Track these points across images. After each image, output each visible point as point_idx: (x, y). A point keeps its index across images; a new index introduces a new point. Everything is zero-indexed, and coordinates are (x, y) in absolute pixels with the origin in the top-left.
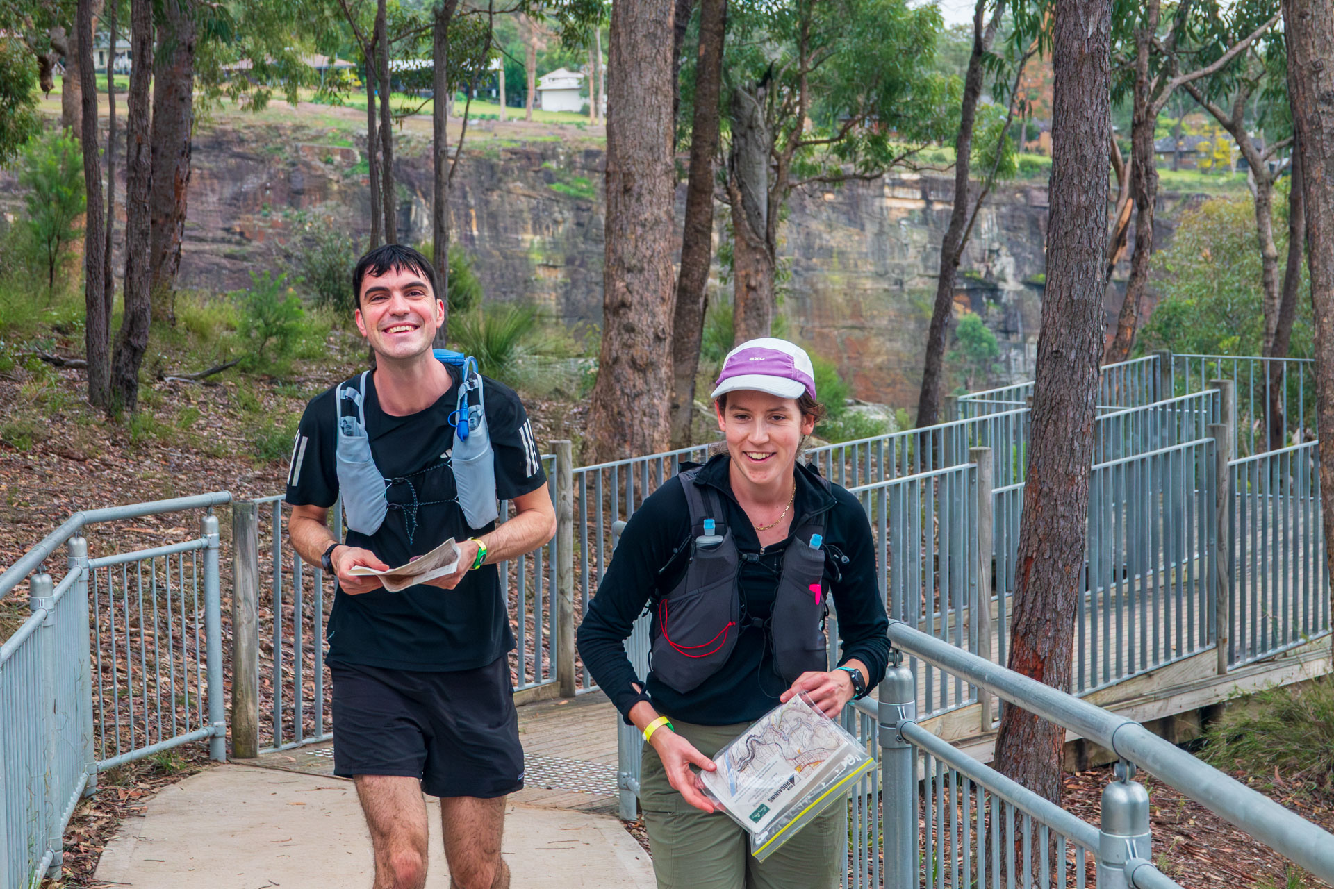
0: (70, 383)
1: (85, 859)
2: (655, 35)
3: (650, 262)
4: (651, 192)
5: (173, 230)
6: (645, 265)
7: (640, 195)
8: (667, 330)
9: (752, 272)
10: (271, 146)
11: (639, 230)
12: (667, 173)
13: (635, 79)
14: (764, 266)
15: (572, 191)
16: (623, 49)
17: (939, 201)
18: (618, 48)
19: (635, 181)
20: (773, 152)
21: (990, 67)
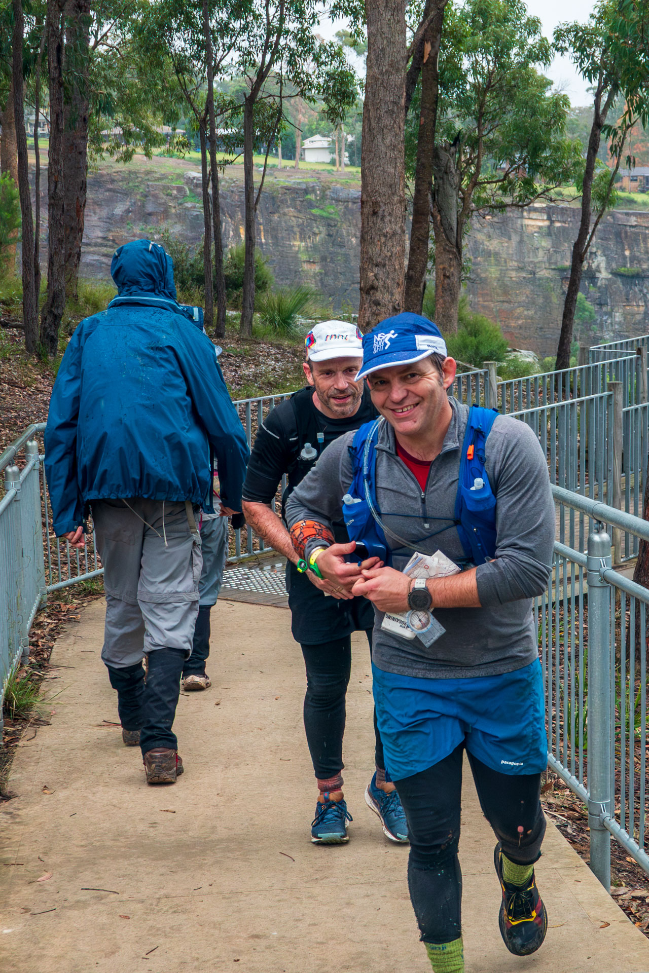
0: (13, 338)
1: (42, 650)
2: (393, 112)
3: (390, 259)
4: (390, 214)
5: (75, 238)
6: (387, 262)
7: (383, 217)
8: (401, 304)
9: (447, 266)
10: (131, 184)
11: (383, 239)
12: (400, 202)
13: (380, 140)
14: (455, 263)
15: (325, 214)
16: (372, 121)
17: (558, 221)
18: (369, 120)
19: (380, 206)
20: (460, 189)
21: (608, 135)
